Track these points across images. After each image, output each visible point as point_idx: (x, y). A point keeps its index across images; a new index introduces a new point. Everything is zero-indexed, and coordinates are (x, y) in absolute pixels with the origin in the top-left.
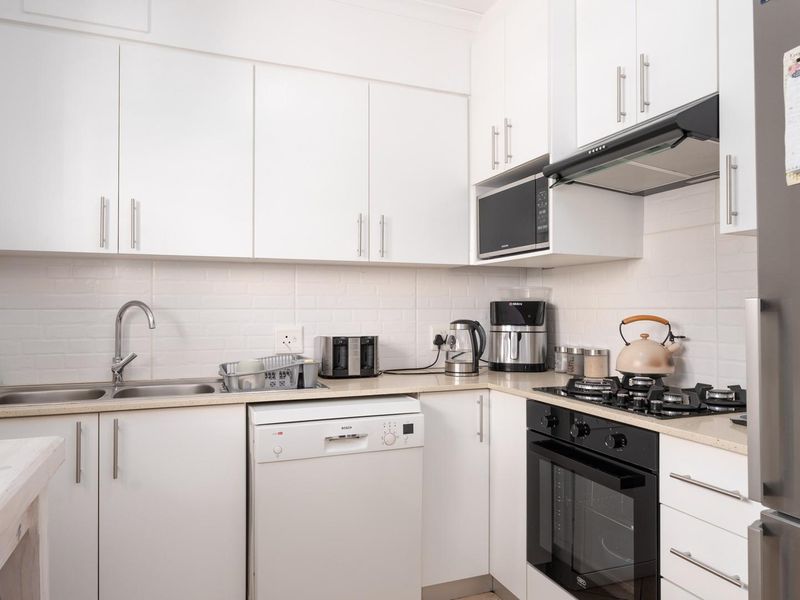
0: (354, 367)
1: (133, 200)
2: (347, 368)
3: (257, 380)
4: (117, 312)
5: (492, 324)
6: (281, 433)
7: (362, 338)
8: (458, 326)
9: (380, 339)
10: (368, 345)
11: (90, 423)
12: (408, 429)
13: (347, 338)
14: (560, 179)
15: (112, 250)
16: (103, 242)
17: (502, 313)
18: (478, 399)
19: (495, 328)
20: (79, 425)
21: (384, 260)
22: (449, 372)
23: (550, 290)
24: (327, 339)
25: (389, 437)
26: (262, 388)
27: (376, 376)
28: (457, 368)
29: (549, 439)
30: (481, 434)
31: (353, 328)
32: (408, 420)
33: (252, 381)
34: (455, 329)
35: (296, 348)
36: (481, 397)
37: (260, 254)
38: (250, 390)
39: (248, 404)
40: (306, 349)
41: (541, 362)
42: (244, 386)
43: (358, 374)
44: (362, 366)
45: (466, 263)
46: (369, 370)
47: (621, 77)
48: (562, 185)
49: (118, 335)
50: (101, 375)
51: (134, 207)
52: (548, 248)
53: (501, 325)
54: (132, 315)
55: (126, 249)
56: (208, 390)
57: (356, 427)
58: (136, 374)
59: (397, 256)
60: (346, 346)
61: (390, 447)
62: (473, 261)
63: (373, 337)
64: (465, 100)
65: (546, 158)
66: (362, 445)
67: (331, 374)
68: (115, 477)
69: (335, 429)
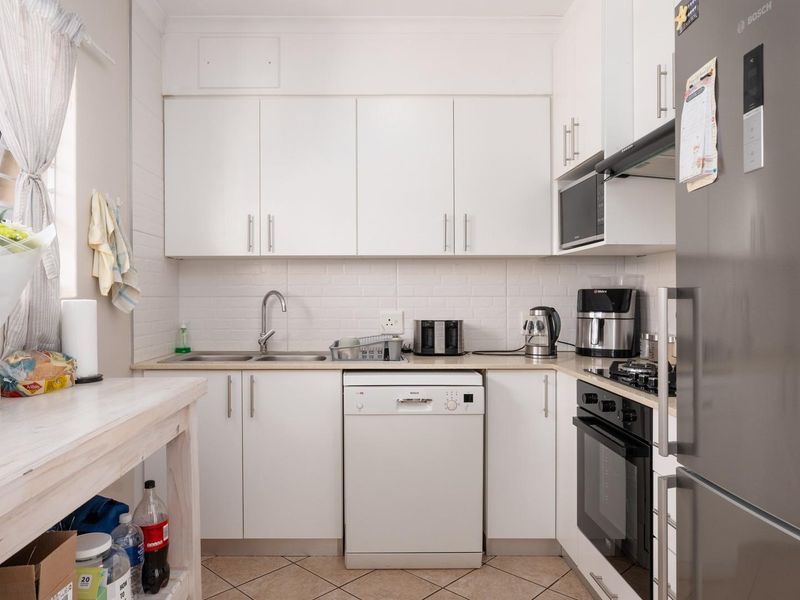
0: (440, 346)
1: (269, 216)
2: (433, 347)
3: (352, 353)
4: (262, 299)
5: (578, 311)
6: (362, 393)
7: (446, 322)
8: (537, 312)
9: (464, 322)
10: (453, 328)
11: (235, 376)
12: (468, 398)
13: (433, 322)
14: (613, 173)
15: (256, 253)
16: (250, 247)
17: (589, 300)
18: (544, 378)
19: (581, 315)
20: (229, 377)
21: (468, 253)
22: (528, 354)
23: (643, 277)
24: (417, 321)
25: (451, 404)
26: (356, 359)
27: (460, 355)
28: (535, 350)
29: (591, 416)
30: (546, 410)
31: (440, 313)
32: (468, 391)
33: (348, 352)
34: (533, 315)
35: (396, 329)
36: (547, 377)
37: (363, 252)
38: (348, 360)
39: (344, 371)
40: (406, 331)
41: (626, 348)
42: (343, 357)
43: (443, 352)
44: (447, 346)
45: (549, 254)
46: (453, 348)
47: (661, 73)
48: (614, 179)
49: (264, 317)
50: (252, 346)
51: (270, 221)
52: (603, 240)
53: (589, 311)
54: (273, 302)
55: (265, 253)
56: (323, 359)
57: (423, 393)
58: (275, 346)
59: (479, 250)
60: (433, 328)
61: (450, 412)
62: (556, 252)
63: (457, 322)
64: (548, 99)
65: (601, 154)
66: (428, 408)
67: (420, 351)
68: (252, 416)
69: (406, 394)
